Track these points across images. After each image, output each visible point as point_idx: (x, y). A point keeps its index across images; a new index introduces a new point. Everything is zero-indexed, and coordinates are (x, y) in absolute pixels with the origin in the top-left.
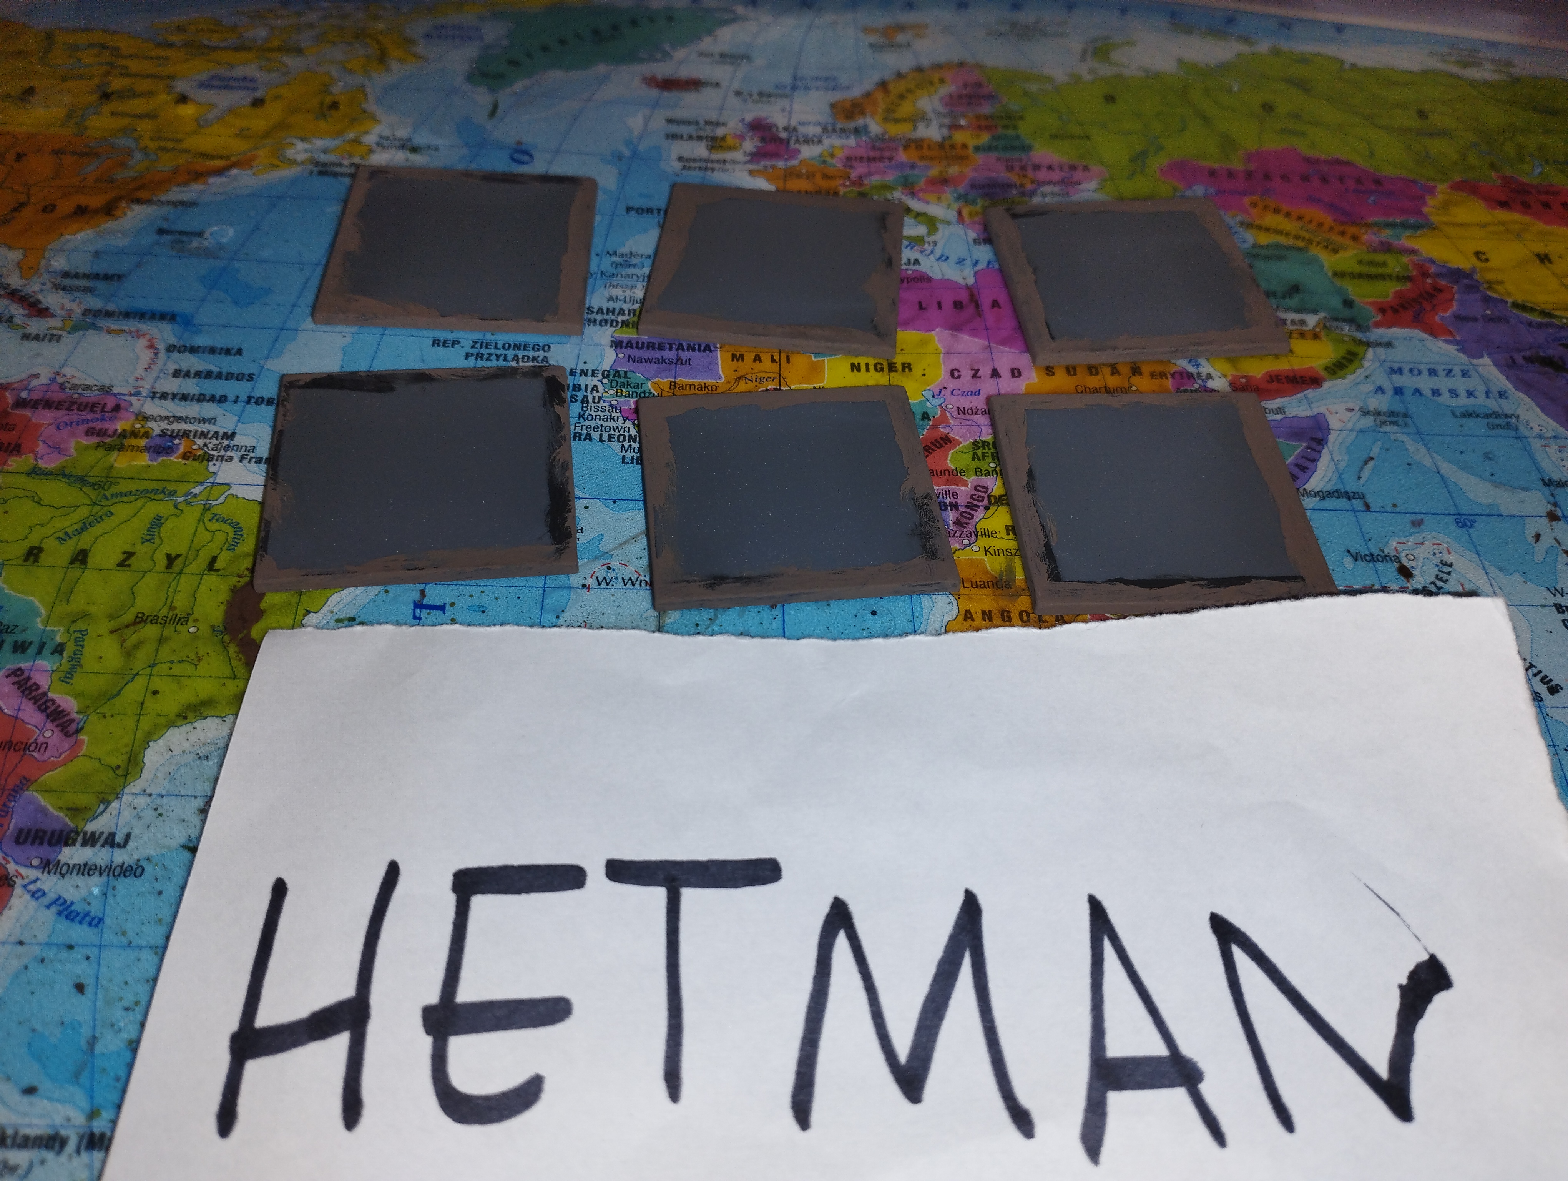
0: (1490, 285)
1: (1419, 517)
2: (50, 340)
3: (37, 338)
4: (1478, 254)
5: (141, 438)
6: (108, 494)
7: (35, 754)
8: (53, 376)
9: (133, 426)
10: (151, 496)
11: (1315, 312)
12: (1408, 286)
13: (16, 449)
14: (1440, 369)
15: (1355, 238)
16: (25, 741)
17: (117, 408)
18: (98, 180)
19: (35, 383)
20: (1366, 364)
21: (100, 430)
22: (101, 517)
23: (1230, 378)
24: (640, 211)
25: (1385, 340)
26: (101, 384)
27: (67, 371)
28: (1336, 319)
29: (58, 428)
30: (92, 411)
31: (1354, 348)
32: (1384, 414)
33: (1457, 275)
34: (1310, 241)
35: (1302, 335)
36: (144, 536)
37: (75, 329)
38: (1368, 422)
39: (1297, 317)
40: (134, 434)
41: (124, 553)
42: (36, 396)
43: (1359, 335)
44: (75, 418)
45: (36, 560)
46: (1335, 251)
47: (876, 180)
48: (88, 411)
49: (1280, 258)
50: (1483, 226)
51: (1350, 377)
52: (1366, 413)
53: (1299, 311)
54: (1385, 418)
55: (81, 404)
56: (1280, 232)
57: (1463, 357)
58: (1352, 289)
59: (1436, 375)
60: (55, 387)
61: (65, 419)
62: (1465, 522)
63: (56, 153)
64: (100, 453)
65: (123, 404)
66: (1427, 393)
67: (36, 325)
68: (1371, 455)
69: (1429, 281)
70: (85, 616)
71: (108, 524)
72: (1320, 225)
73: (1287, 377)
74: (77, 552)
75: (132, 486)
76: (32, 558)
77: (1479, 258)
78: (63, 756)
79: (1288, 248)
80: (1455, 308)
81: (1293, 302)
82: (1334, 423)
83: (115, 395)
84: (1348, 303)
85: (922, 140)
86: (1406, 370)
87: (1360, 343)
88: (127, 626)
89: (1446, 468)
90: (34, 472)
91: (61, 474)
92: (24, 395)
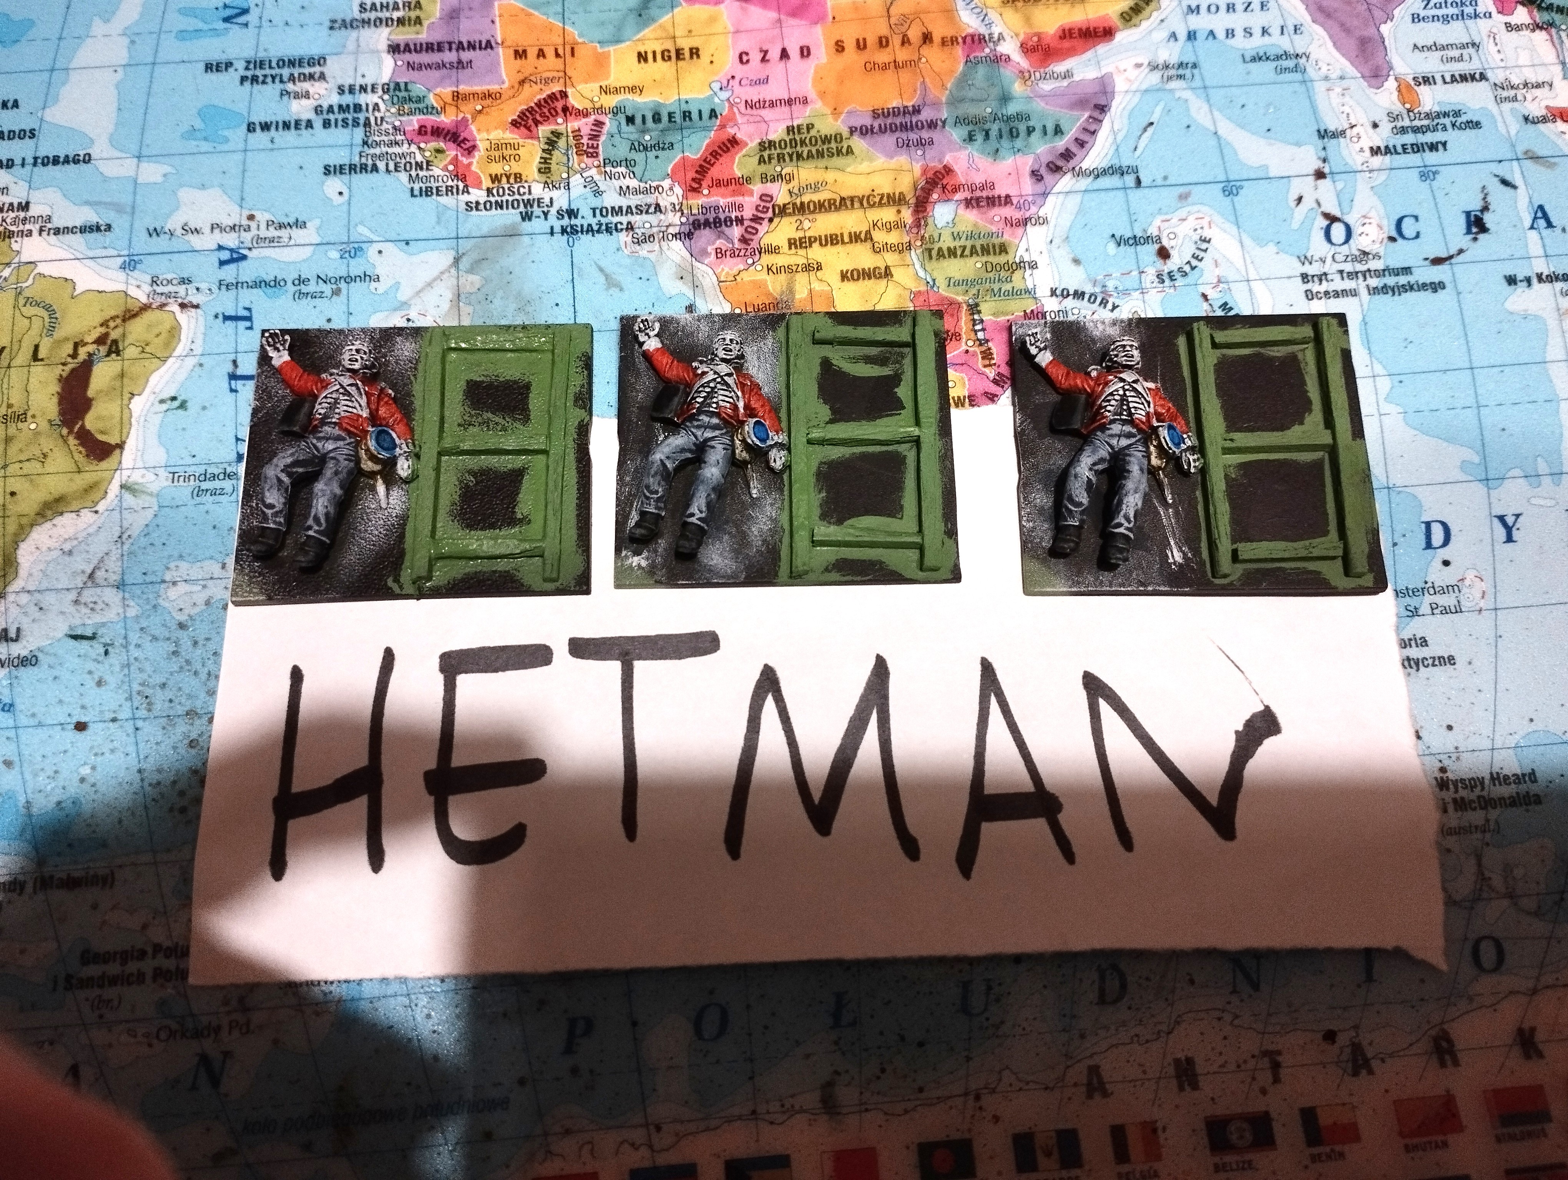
1: (1188, 189)
14: (1240, 3)
20: (1164, 4)
23: (1021, 39)
32: (1173, 66)
38: (1155, 78)
51: (1145, 25)
52: (1154, 67)
54: (1172, 72)
59: (1234, 11)
62: (1230, 189)
66: (1221, 34)
68: (1152, 120)
73: (1080, 30)
82: (1120, 85)
86: (1204, 8)
89: (1226, 128)
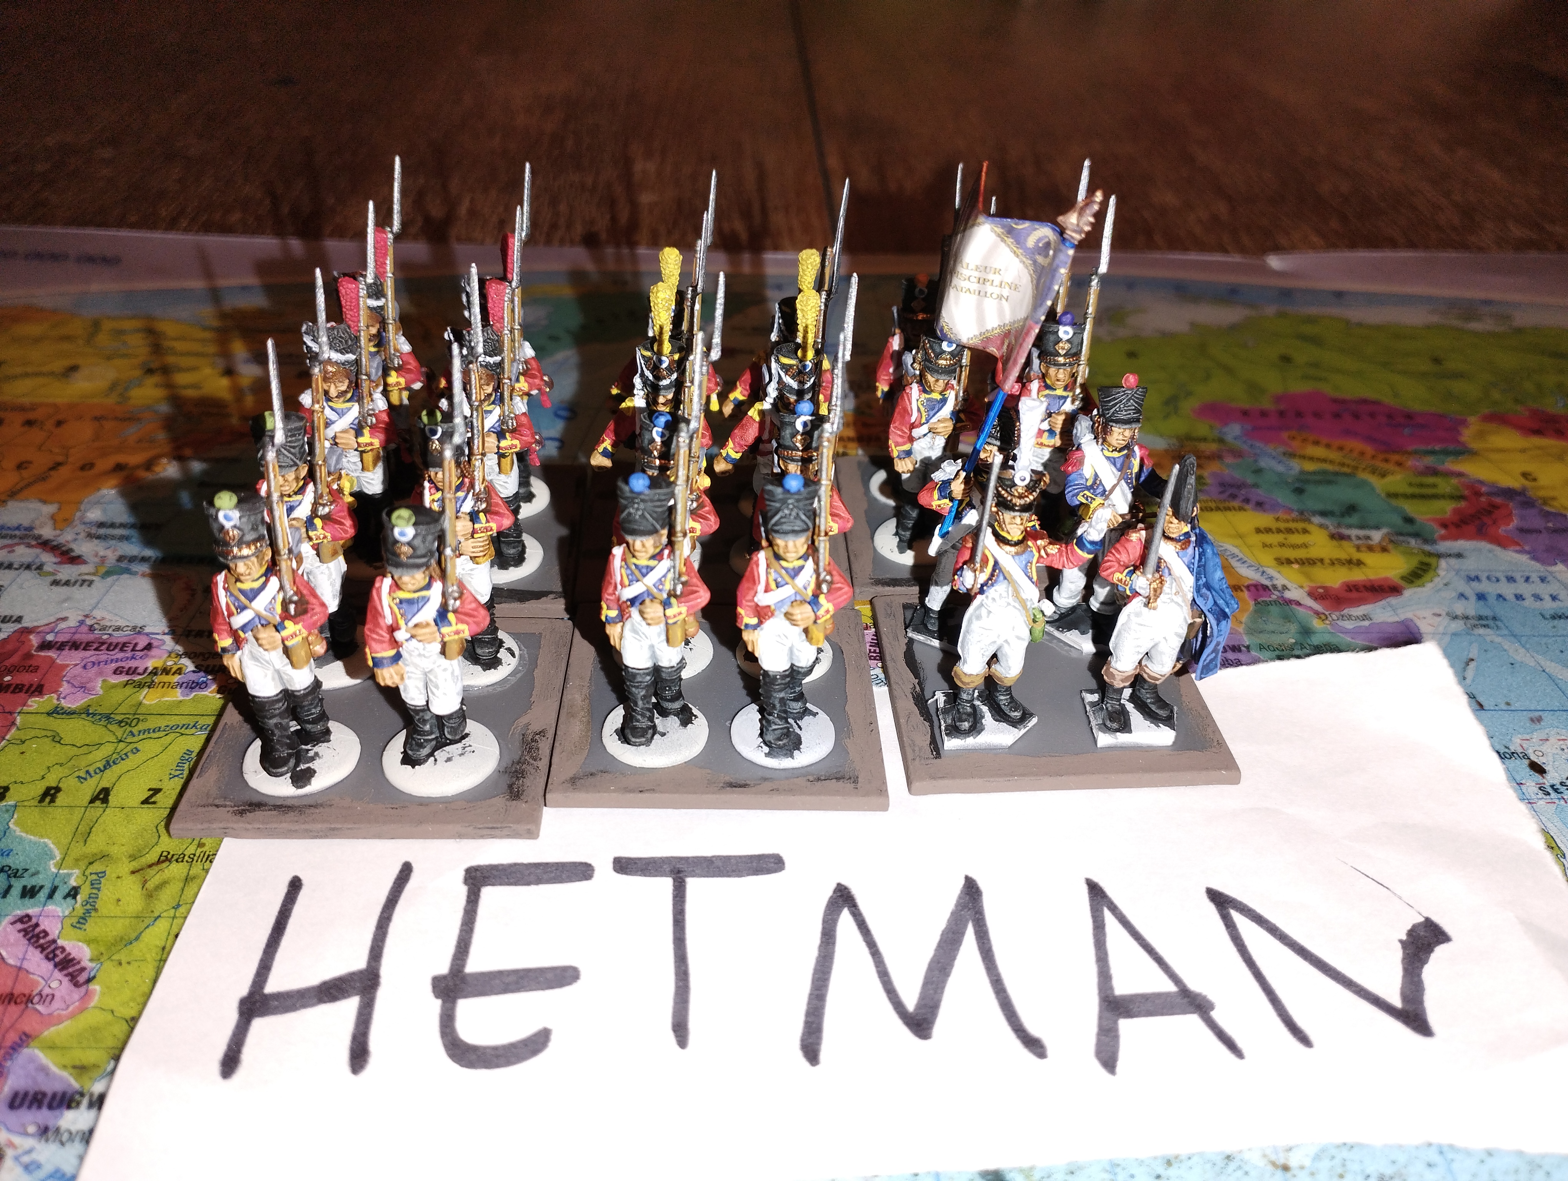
0: (1545, 501)
1: (1537, 714)
2: (81, 585)
3: (67, 583)
4: (1525, 475)
5: (173, 674)
6: (135, 730)
7: (38, 1007)
8: (83, 618)
9: (165, 663)
10: (182, 731)
11: (1377, 528)
12: (1463, 504)
13: (39, 690)
14: (1517, 576)
15: (1399, 464)
16: (27, 992)
17: (149, 647)
18: (140, 441)
19: (63, 625)
20: (1442, 573)
21: (130, 668)
22: (126, 754)
23: (1307, 589)
25: (1455, 551)
26: (132, 625)
27: (98, 614)
28: (1401, 534)
29: (85, 667)
30: (122, 650)
31: (1427, 560)
32: (1473, 617)
33: (1509, 493)
34: (1356, 468)
35: (1370, 549)
36: (173, 772)
37: (108, 574)
38: (1458, 626)
39: (1361, 533)
40: (166, 671)
41: (150, 790)
42: (61, 638)
43: (1427, 548)
44: (103, 657)
45: (52, 801)
46: (1383, 475)
48: (117, 650)
49: (1329, 482)
50: (1523, 451)
51: (1429, 586)
52: (1454, 617)
53: (1362, 527)
54: (1474, 622)
55: (110, 644)
56: (1324, 460)
57: (1537, 565)
58: (1410, 508)
59: (1515, 581)
60: (84, 629)
61: (93, 659)
63: (97, 419)
64: (129, 690)
65: (155, 643)
66: (1510, 597)
67: (67, 572)
68: (1471, 656)
69: (1483, 499)
70: (104, 856)
71: (133, 761)
72: (1362, 454)
73: (1365, 587)
74: (98, 790)
75: (162, 722)
76: (48, 799)
77: (1527, 479)
78: (71, 1009)
79: (1336, 474)
80: (1515, 522)
81: (1354, 519)
82: (1424, 627)
83: (147, 634)
84: (1409, 520)
86: (1483, 577)
87: (1430, 554)
88: (150, 866)
89: (1551, 667)
90: (56, 712)
91: (86, 712)
92: (50, 637)
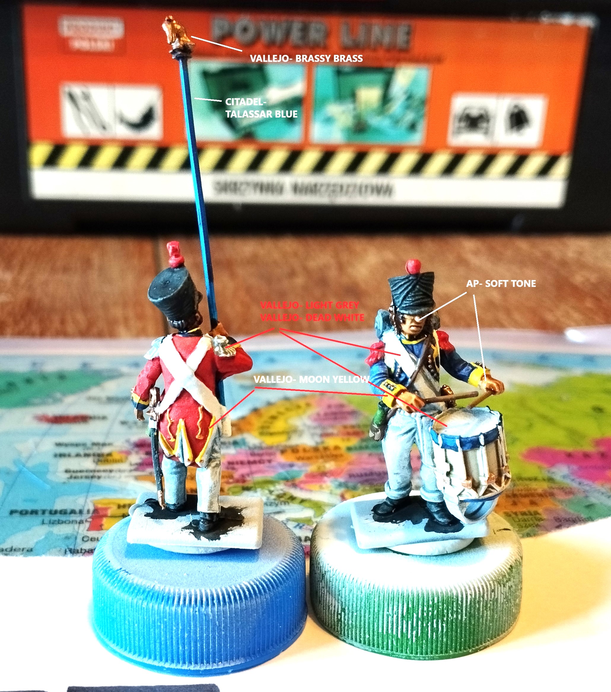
24: (24, 513)
47: (258, 477)
85: (297, 446)
